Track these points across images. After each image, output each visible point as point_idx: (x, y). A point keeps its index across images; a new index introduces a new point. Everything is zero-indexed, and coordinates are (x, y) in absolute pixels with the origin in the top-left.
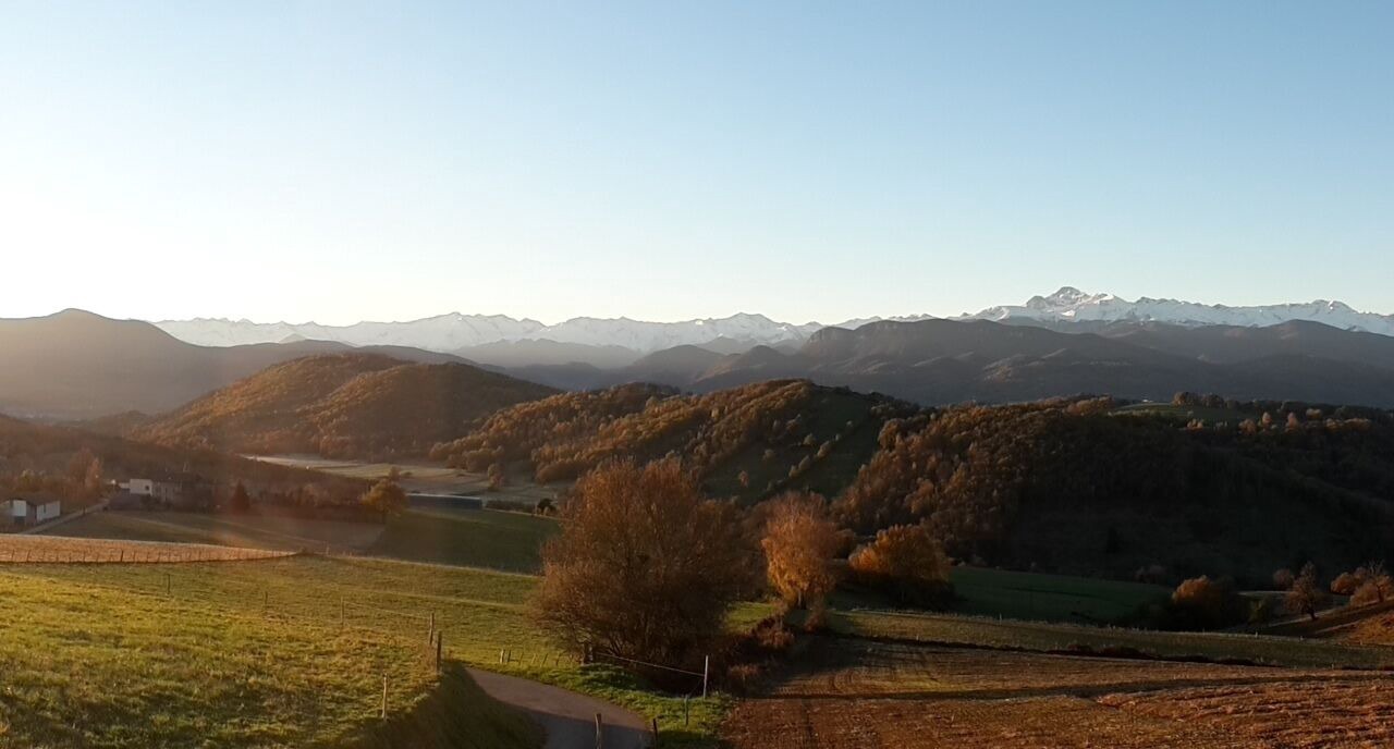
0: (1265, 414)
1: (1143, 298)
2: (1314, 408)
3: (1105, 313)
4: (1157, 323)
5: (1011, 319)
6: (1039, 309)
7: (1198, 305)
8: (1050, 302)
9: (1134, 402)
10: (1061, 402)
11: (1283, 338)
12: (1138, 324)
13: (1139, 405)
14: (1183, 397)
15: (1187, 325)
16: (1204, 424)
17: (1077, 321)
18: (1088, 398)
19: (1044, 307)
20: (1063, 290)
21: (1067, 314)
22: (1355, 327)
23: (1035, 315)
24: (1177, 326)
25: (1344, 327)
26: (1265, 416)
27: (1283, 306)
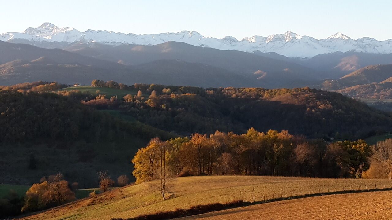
0: (139, 92)
1: (89, 30)
2: (167, 88)
3: (68, 38)
4: (96, 44)
5: (15, 39)
6: (31, 35)
7: (119, 33)
8: (37, 31)
9: (69, 86)
10: (29, 86)
11: (164, 51)
12: (85, 44)
13: (71, 87)
14: (97, 83)
15: (112, 44)
16: (105, 98)
17: (52, 42)
18: (44, 84)
19: (34, 34)
20: (45, 24)
21: (47, 38)
22: (203, 45)
23: (29, 38)
24: (107, 45)
25: (197, 45)
26: (139, 93)
27: (165, 34)
